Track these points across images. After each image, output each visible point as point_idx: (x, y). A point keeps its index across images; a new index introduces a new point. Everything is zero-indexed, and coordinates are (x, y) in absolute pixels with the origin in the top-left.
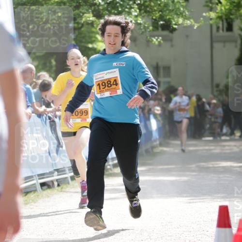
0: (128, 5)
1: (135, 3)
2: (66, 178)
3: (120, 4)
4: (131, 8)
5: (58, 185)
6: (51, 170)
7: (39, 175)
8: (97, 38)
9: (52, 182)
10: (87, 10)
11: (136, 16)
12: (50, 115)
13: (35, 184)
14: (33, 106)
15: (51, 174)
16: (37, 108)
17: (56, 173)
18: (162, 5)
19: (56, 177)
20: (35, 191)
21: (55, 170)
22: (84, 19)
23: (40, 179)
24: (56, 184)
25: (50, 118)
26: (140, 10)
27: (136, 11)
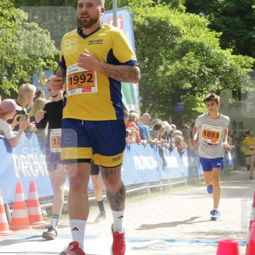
0: (213, 78)
1: (217, 77)
2: (169, 186)
3: (208, 78)
4: (215, 80)
5: (163, 190)
6: (159, 180)
7: (150, 183)
8: (197, 104)
9: (159, 187)
10: (186, 81)
11: (218, 85)
12: (159, 145)
13: (146, 188)
14: (147, 139)
15: (158, 182)
16: (151, 140)
17: (162, 182)
18: (235, 78)
19: (161, 184)
20: (147, 192)
21: (161, 180)
22: (184, 86)
23: (150, 185)
24: (161, 189)
25: (159, 147)
26: (221, 82)
27: (218, 82)
